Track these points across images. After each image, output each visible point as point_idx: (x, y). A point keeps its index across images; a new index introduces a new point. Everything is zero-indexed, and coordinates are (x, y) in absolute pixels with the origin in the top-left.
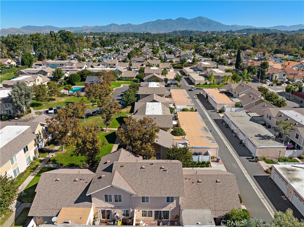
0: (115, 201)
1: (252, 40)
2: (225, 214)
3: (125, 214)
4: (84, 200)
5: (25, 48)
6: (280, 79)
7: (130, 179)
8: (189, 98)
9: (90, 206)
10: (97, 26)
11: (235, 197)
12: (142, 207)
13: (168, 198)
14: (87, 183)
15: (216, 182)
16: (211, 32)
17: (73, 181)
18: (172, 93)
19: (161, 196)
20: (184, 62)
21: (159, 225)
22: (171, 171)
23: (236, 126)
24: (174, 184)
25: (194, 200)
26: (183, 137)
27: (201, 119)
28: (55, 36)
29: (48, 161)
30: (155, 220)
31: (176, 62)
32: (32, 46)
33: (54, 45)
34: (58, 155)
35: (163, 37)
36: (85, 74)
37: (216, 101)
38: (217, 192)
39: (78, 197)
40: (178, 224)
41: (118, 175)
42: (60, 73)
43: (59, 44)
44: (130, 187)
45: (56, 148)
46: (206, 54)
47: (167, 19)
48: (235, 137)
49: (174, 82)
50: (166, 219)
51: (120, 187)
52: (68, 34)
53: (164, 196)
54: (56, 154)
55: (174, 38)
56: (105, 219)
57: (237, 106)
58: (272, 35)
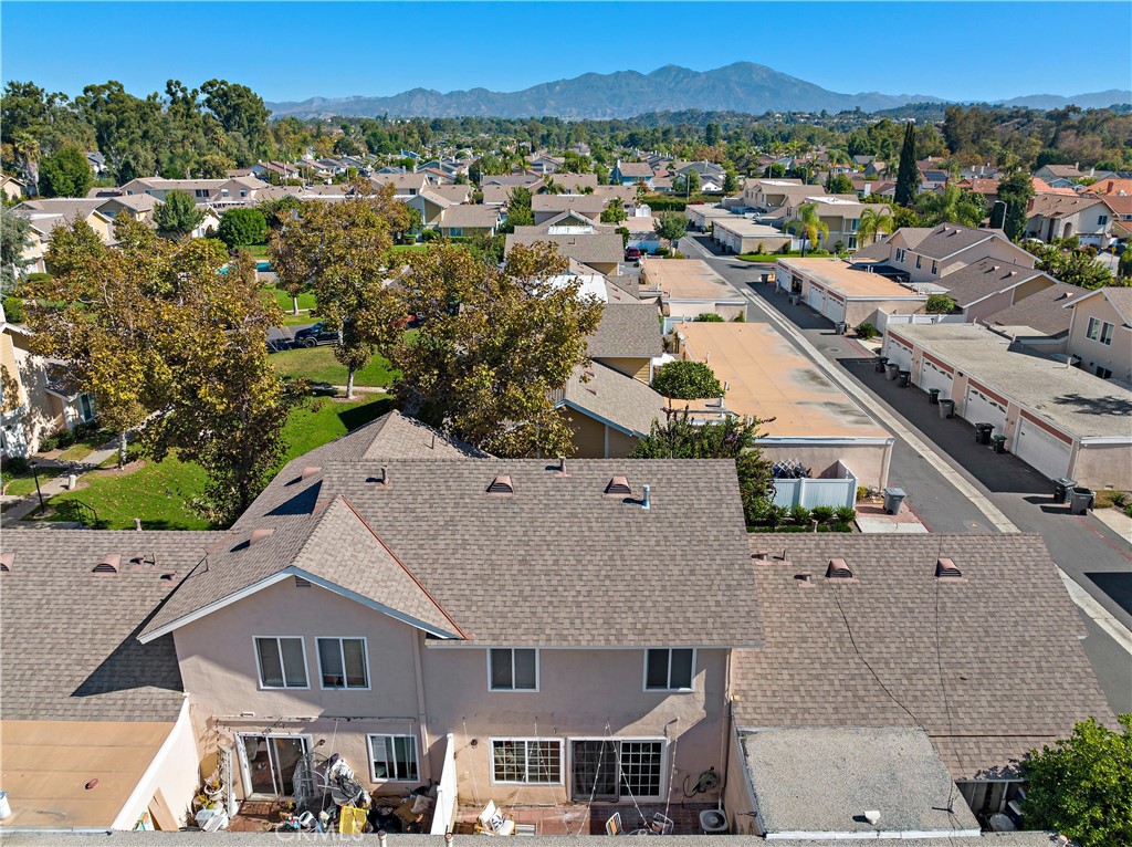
0: (327, 682)
1: (945, 130)
2: (1022, 759)
3: (391, 765)
4: (137, 674)
5: (59, 134)
6: (1083, 235)
7: (421, 547)
8: (724, 283)
9: (171, 713)
10: (358, 100)
11: (1062, 653)
12: (491, 721)
13: (657, 656)
14: (167, 577)
15: (938, 575)
16: (783, 115)
17: (89, 570)
18: (645, 271)
19: (614, 645)
20: (691, 187)
21: (597, 828)
22: (672, 502)
23: (952, 370)
24: (692, 572)
25: (817, 677)
26: (713, 401)
27: (785, 346)
28: (185, 98)
29: (33, 509)
30: (574, 801)
31: (657, 189)
32: (92, 132)
33: (180, 133)
34: (95, 484)
35: (603, 132)
37: (840, 291)
38: (949, 628)
39: (103, 659)
40: (717, 826)
41: (351, 522)
42: (186, 210)
43: (200, 130)
44: (419, 590)
45: (96, 457)
46: (773, 170)
47: (618, 72)
48: (949, 417)
49: (652, 245)
50: (644, 792)
51: (352, 588)
52: (239, 96)
53: (631, 642)
54: (88, 481)
55: (648, 132)
56: (269, 797)
57: (934, 306)
58: (1016, 120)
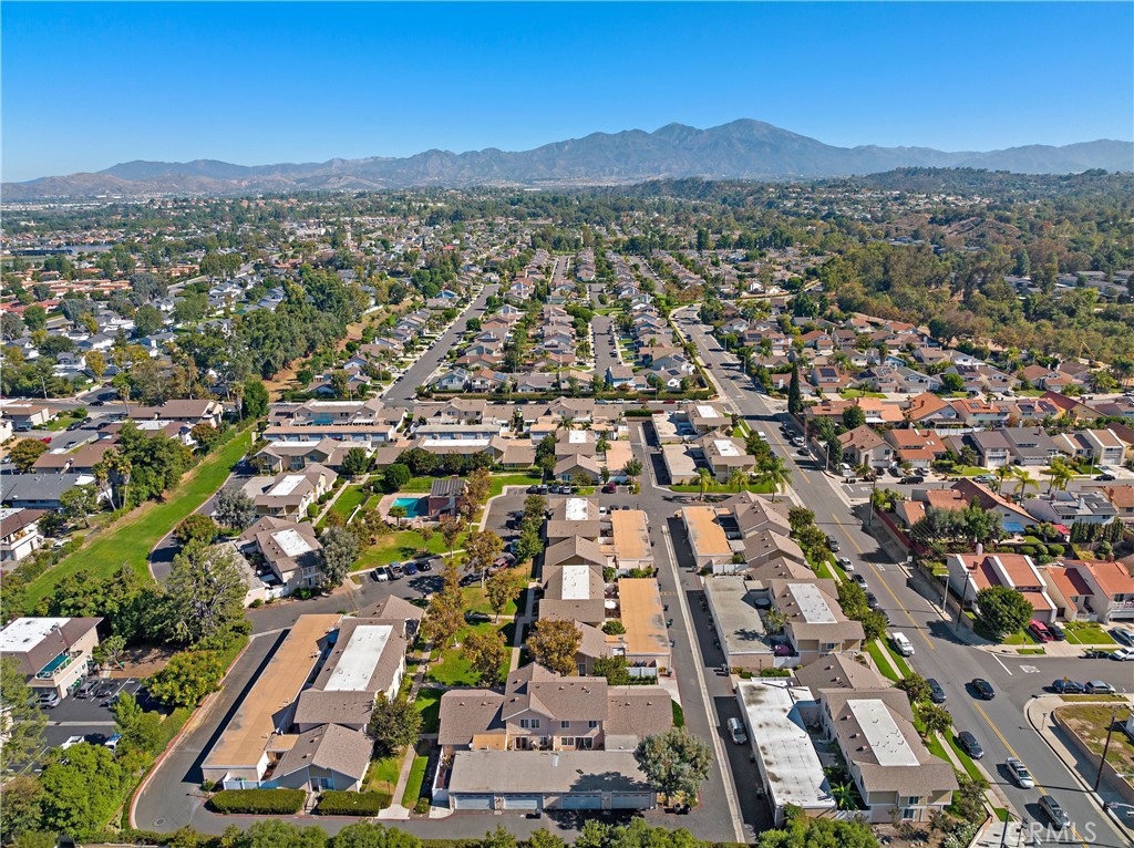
0: (532, 727)
3: (543, 740)
4: (497, 726)
8: (646, 541)
9: (505, 733)
10: (376, 160)
12: (561, 734)
13: (590, 722)
14: (496, 707)
16: (776, 188)
18: (614, 524)
19: (583, 720)
26: (621, 636)
27: (657, 598)
31: (637, 386)
34: (433, 668)
36: (418, 462)
37: (697, 548)
39: (490, 723)
40: (599, 749)
41: (534, 696)
44: (547, 709)
47: (625, 131)
49: (623, 479)
50: (589, 746)
51: (538, 711)
53: (586, 720)
54: (430, 667)
57: (736, 559)
